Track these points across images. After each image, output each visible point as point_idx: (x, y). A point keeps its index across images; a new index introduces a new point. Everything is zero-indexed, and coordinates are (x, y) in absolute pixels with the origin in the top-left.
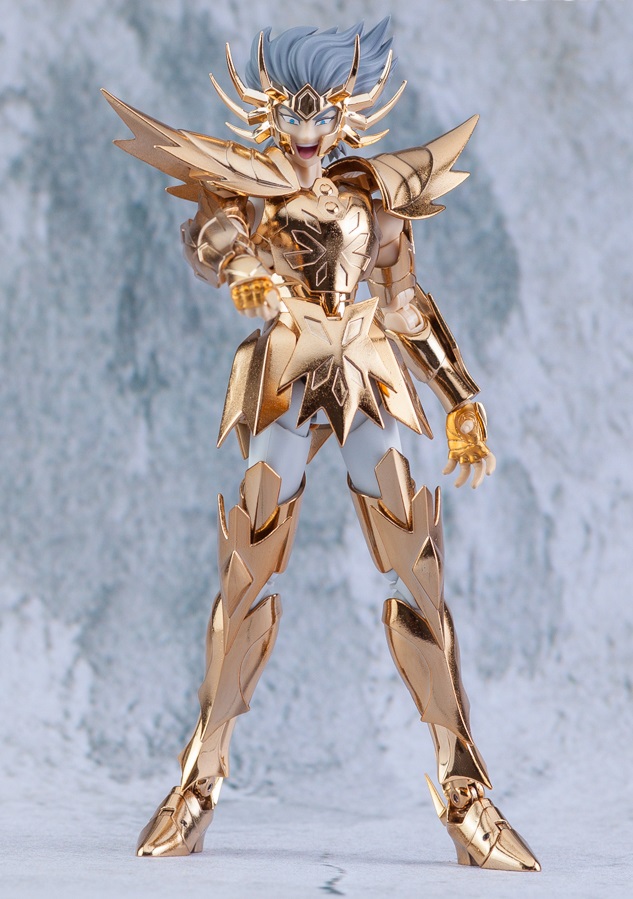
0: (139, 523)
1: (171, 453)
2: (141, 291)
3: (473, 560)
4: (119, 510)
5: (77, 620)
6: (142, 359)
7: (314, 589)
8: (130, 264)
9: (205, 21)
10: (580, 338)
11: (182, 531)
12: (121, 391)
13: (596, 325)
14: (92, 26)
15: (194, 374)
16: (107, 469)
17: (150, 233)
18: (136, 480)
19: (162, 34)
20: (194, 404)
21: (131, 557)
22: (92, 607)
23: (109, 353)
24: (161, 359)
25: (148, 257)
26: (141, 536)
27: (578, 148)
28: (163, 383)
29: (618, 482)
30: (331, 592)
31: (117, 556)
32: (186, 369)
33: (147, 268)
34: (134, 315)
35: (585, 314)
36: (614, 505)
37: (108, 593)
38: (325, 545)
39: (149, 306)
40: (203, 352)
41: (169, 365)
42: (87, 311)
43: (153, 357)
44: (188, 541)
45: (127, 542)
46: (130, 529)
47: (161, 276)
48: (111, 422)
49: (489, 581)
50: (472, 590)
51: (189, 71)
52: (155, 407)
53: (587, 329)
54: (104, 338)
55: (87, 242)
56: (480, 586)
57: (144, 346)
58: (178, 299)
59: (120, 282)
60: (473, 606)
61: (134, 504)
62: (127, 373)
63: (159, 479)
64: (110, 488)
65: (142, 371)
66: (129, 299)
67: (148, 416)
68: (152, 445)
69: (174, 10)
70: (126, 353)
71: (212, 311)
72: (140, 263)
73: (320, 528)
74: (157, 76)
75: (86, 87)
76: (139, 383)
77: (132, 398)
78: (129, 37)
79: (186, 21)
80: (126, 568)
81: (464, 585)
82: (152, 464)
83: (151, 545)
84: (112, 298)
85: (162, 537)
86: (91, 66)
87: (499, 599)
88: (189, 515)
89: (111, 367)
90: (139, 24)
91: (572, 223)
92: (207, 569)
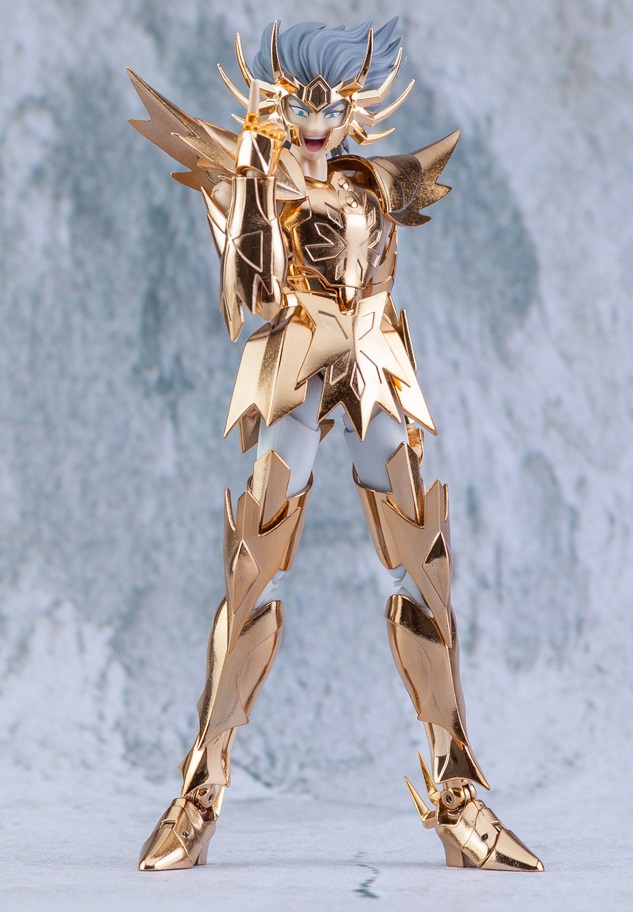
0: (168, 525)
1: (198, 454)
2: (164, 294)
3: (499, 553)
4: (148, 512)
5: (109, 622)
6: (167, 362)
7: (342, 586)
8: (153, 268)
9: (221, 25)
10: (600, 330)
12: (147, 395)
13: (615, 316)
14: (109, 33)
16: (135, 472)
17: (172, 237)
18: (164, 483)
19: (178, 39)
21: (161, 559)
22: (124, 609)
23: (134, 357)
24: (186, 362)
25: (170, 261)
26: (170, 538)
27: (593, 141)
28: (188, 386)
30: (360, 588)
31: (147, 558)
32: (211, 371)
33: (169, 271)
34: (158, 318)
35: (604, 306)
37: (139, 595)
38: (352, 542)
39: (173, 310)
41: (194, 367)
42: (111, 316)
43: (178, 359)
45: (156, 544)
46: (159, 531)
47: (184, 279)
48: (137, 425)
49: (515, 573)
50: (499, 583)
51: (205, 75)
52: (181, 409)
53: (607, 322)
54: (129, 342)
55: (109, 248)
56: (507, 578)
57: (168, 349)
58: (201, 302)
59: (143, 286)
60: (500, 599)
61: (162, 506)
62: (152, 376)
63: (187, 480)
64: (139, 491)
65: (167, 374)
66: (153, 305)
67: (175, 418)
68: (179, 447)
69: (189, 14)
70: (151, 356)
72: (162, 268)
73: (347, 525)
75: (105, 94)
76: (164, 385)
77: (158, 401)
78: (146, 43)
79: (202, 25)
80: (156, 570)
81: (491, 577)
82: (179, 466)
83: (180, 546)
84: (136, 303)
85: (191, 538)
86: (109, 73)
87: (525, 591)
89: (136, 370)
90: (155, 28)
91: (589, 216)
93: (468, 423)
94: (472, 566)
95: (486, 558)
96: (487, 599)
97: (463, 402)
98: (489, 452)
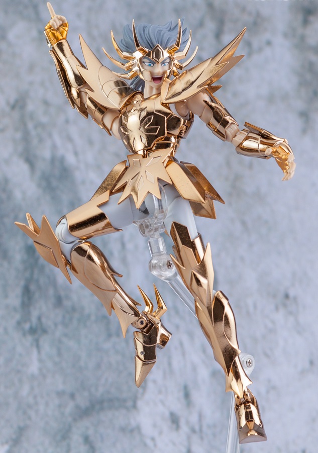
0: (35, 397)
1: (50, 365)
2: (33, 287)
3: (201, 416)
4: (25, 390)
5: (7, 442)
6: (34, 320)
7: (123, 430)
8: (27, 274)
9: (62, 160)
10: (248, 313)
11: (57, 401)
12: (24, 335)
13: (255, 306)
14: (7, 162)
15: (60, 327)
16: (19, 372)
17: (37, 260)
18: (33, 377)
19: (41, 166)
20: (60, 341)
21: (32, 413)
22: (14, 437)
23: (18, 317)
24: (44, 320)
25: (36, 272)
26: (36, 403)
27: (244, 223)
28: (45, 331)
29: (269, 381)
30: (132, 431)
31: (25, 413)
32: (56, 325)
33: (35, 276)
34: (30, 299)
35: (250, 301)
36: (268, 392)
37: (21, 431)
38: (127, 409)
39: (37, 295)
40: (64, 317)
41: (47, 323)
42: (6, 296)
43: (39, 319)
44: (60, 406)
45: (30, 406)
46: (31, 400)
47: (43, 280)
48: (19, 349)
49: (209, 426)
50: (201, 430)
51: (54, 183)
52: (41, 343)
53: (251, 309)
54: (15, 309)
55: (5, 264)
56: (205, 428)
57: (35, 313)
58: (51, 292)
59: (22, 283)
60: (202, 438)
61: (32, 388)
62: (27, 326)
63: (44, 377)
64: (20, 381)
65: (34, 325)
66: (27, 291)
67: (38, 346)
68: (40, 361)
69: (47, 154)
70: (26, 317)
71: (68, 297)
72: (32, 274)
73: (125, 401)
74: (39, 185)
75: (4, 190)
76: (33, 331)
77: (30, 338)
78: (25, 167)
79: (53, 160)
80: (30, 418)
81: (197, 428)
82: (40, 370)
83: (42, 408)
84: (19, 291)
85: (47, 404)
86: (6, 181)
87: (214, 435)
88: (60, 394)
89: (19, 323)
90: (30, 160)
91: (242, 259)
92: (70, 419)
93: (184, 354)
94: (187, 422)
95: (194, 419)
96: (195, 438)
97: (181, 344)
98: (194, 369)
